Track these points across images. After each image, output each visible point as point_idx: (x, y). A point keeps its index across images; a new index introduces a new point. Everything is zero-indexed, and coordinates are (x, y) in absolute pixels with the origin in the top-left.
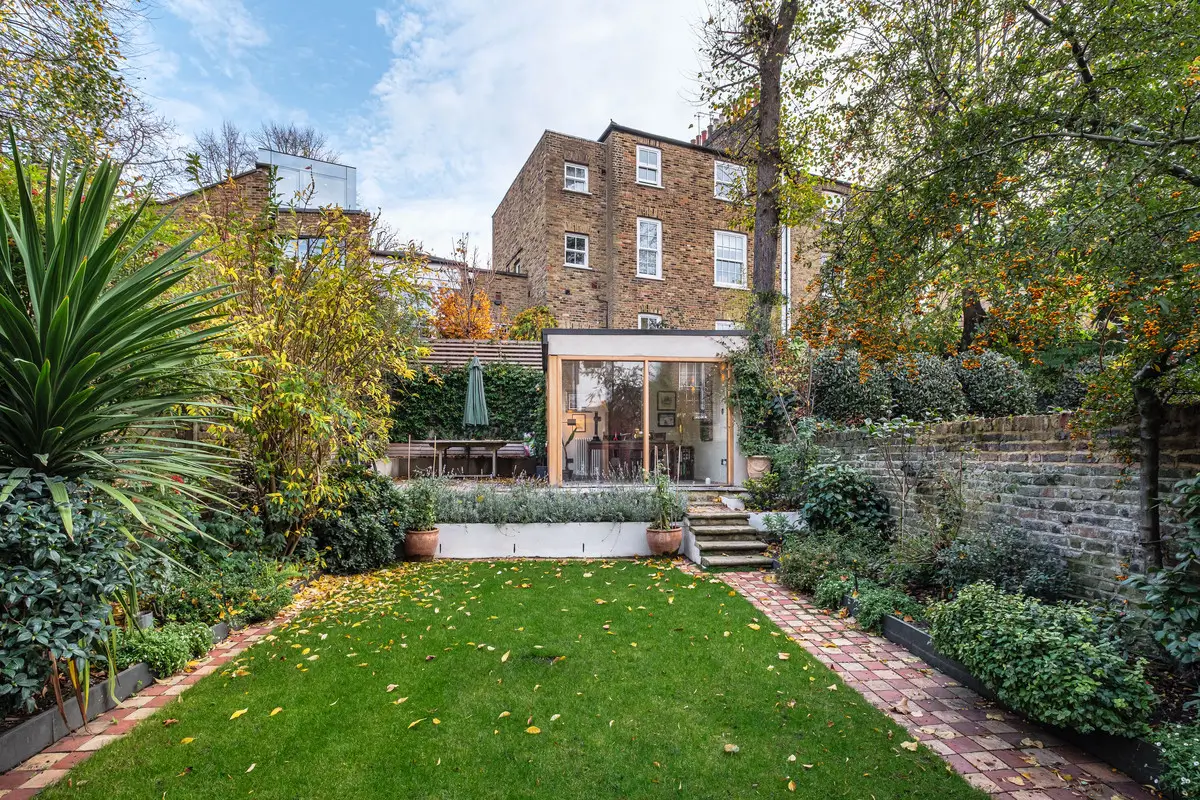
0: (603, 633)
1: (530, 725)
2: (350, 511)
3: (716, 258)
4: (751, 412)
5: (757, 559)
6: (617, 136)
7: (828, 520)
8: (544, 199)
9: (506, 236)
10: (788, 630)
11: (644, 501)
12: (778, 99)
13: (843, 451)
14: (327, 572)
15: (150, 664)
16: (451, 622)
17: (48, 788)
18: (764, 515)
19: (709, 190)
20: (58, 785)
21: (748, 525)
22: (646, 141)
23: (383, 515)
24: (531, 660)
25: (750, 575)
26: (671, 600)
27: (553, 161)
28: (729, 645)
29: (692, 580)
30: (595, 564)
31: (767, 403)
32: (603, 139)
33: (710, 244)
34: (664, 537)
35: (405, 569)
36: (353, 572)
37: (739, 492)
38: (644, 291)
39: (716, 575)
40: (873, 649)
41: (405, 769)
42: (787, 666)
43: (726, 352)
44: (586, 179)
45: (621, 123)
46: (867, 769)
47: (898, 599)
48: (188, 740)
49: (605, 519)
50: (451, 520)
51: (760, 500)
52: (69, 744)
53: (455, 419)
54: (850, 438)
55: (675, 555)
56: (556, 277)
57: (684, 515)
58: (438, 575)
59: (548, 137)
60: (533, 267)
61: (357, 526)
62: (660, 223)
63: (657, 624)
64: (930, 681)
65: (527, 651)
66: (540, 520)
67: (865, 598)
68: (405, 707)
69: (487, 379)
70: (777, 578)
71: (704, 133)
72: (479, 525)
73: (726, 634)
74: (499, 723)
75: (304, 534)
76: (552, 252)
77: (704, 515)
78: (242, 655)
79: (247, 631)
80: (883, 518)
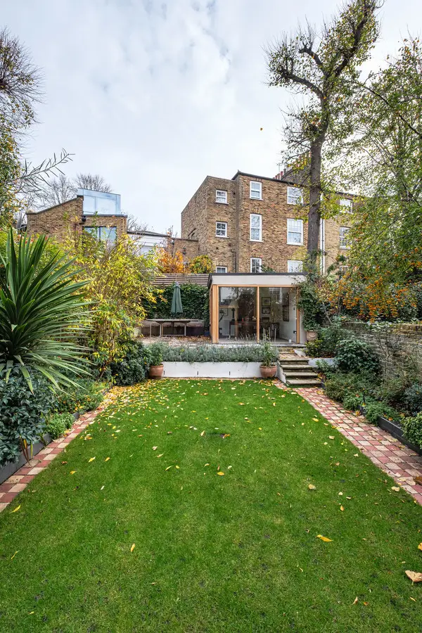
0: (245, 422)
1: (219, 471)
2: (127, 359)
3: (288, 231)
4: (309, 310)
5: (314, 382)
6: (241, 178)
7: (349, 366)
8: (206, 207)
9: (188, 222)
10: (332, 422)
11: (258, 353)
12: (320, 162)
13: (355, 332)
14: (116, 385)
15: (50, 433)
16: (175, 414)
17: (21, 493)
18: (316, 359)
19: (285, 200)
20: (24, 491)
21: (307, 364)
22: (255, 179)
23: (140, 360)
24: (214, 435)
25: (310, 390)
26: (274, 404)
27: (211, 189)
28: (304, 430)
29: (283, 392)
30: (236, 382)
31: (316, 306)
32: (234, 179)
33: (285, 225)
34: (268, 370)
35: (149, 383)
36: (127, 385)
37: (302, 347)
38: (253, 247)
39: (294, 390)
40: (374, 434)
41: (168, 491)
42: (333, 442)
43: (296, 283)
44: (226, 197)
45: (242, 171)
46: (376, 501)
47: (385, 409)
48: (73, 472)
49: (240, 361)
50: (169, 360)
51: (313, 352)
52: (24, 471)
53: (167, 309)
54: (359, 326)
55: (273, 378)
56: (212, 241)
57: (277, 359)
58: (165, 387)
59: (208, 179)
60: (201, 237)
61: (129, 365)
62: (260, 216)
63: (269, 417)
64: (403, 452)
65: (212, 431)
66: (209, 361)
67: (370, 407)
68: (162, 459)
69: (182, 291)
70: (324, 392)
71: (282, 172)
72: (181, 363)
73: (303, 424)
74: (206, 469)
75: (108, 369)
76: (210, 231)
77: (287, 359)
78: (87, 429)
79: (87, 415)
80: (376, 366)
